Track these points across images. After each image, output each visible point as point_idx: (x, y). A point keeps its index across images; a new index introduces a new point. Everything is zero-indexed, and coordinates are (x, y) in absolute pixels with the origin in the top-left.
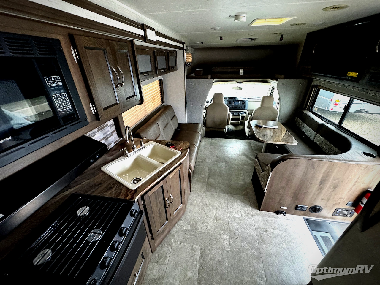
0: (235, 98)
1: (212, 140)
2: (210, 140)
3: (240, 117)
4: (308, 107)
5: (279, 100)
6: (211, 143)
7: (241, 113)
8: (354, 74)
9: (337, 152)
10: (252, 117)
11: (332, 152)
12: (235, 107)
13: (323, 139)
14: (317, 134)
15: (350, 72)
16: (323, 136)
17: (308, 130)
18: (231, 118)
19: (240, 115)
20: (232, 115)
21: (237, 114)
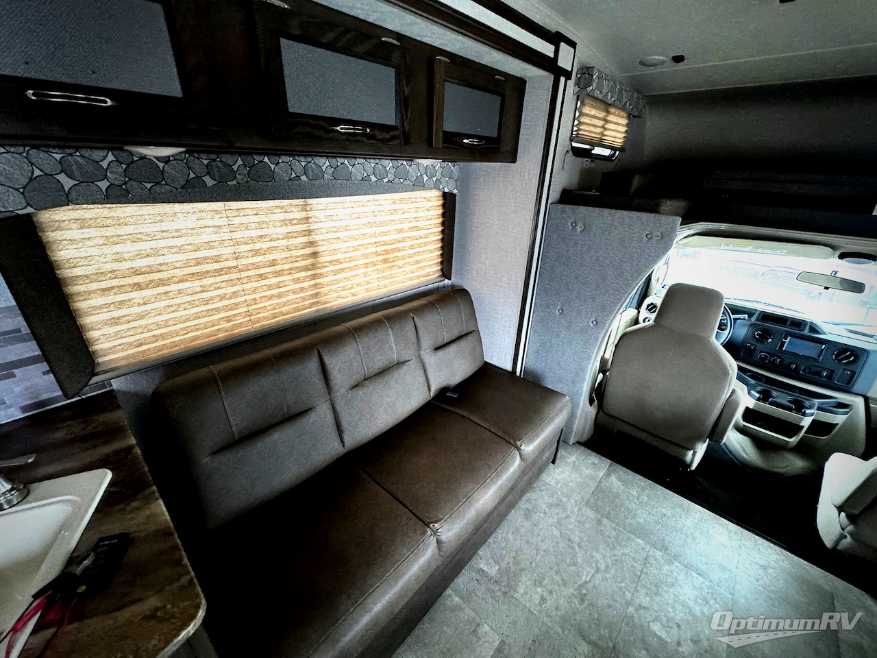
0: (798, 324)
1: (608, 475)
2: (601, 474)
3: (806, 422)
6: (599, 491)
7: (817, 401)
12: (787, 361)
18: (747, 408)
19: (808, 411)
20: (758, 395)
21: (789, 402)
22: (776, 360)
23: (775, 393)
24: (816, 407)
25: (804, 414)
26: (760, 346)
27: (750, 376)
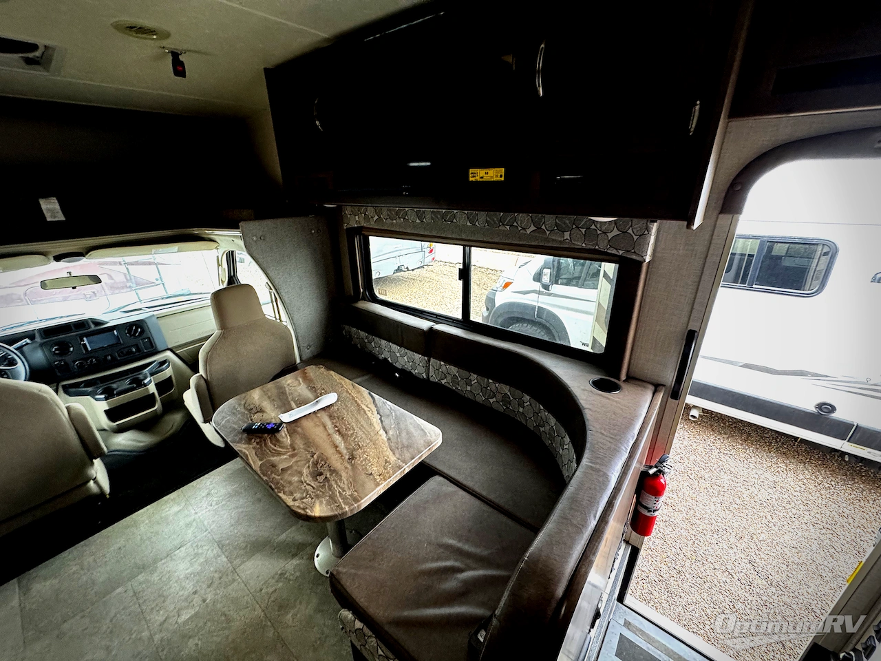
3: (152, 388)
4: (362, 290)
5: (274, 290)
7: (146, 371)
8: (493, 174)
9: (509, 394)
10: (206, 381)
11: (495, 396)
12: (101, 357)
13: (453, 370)
14: (429, 361)
15: (478, 171)
16: (448, 361)
17: (398, 355)
18: (106, 411)
19: (146, 381)
20: (103, 396)
21: (130, 384)
22: (91, 361)
23: (114, 386)
24: (148, 374)
25: (145, 385)
26: (68, 358)
27: (85, 387)
